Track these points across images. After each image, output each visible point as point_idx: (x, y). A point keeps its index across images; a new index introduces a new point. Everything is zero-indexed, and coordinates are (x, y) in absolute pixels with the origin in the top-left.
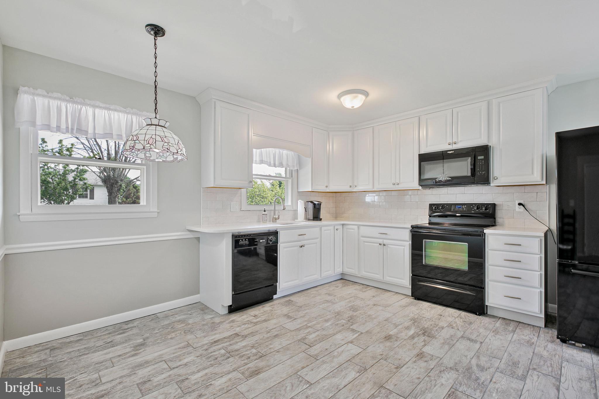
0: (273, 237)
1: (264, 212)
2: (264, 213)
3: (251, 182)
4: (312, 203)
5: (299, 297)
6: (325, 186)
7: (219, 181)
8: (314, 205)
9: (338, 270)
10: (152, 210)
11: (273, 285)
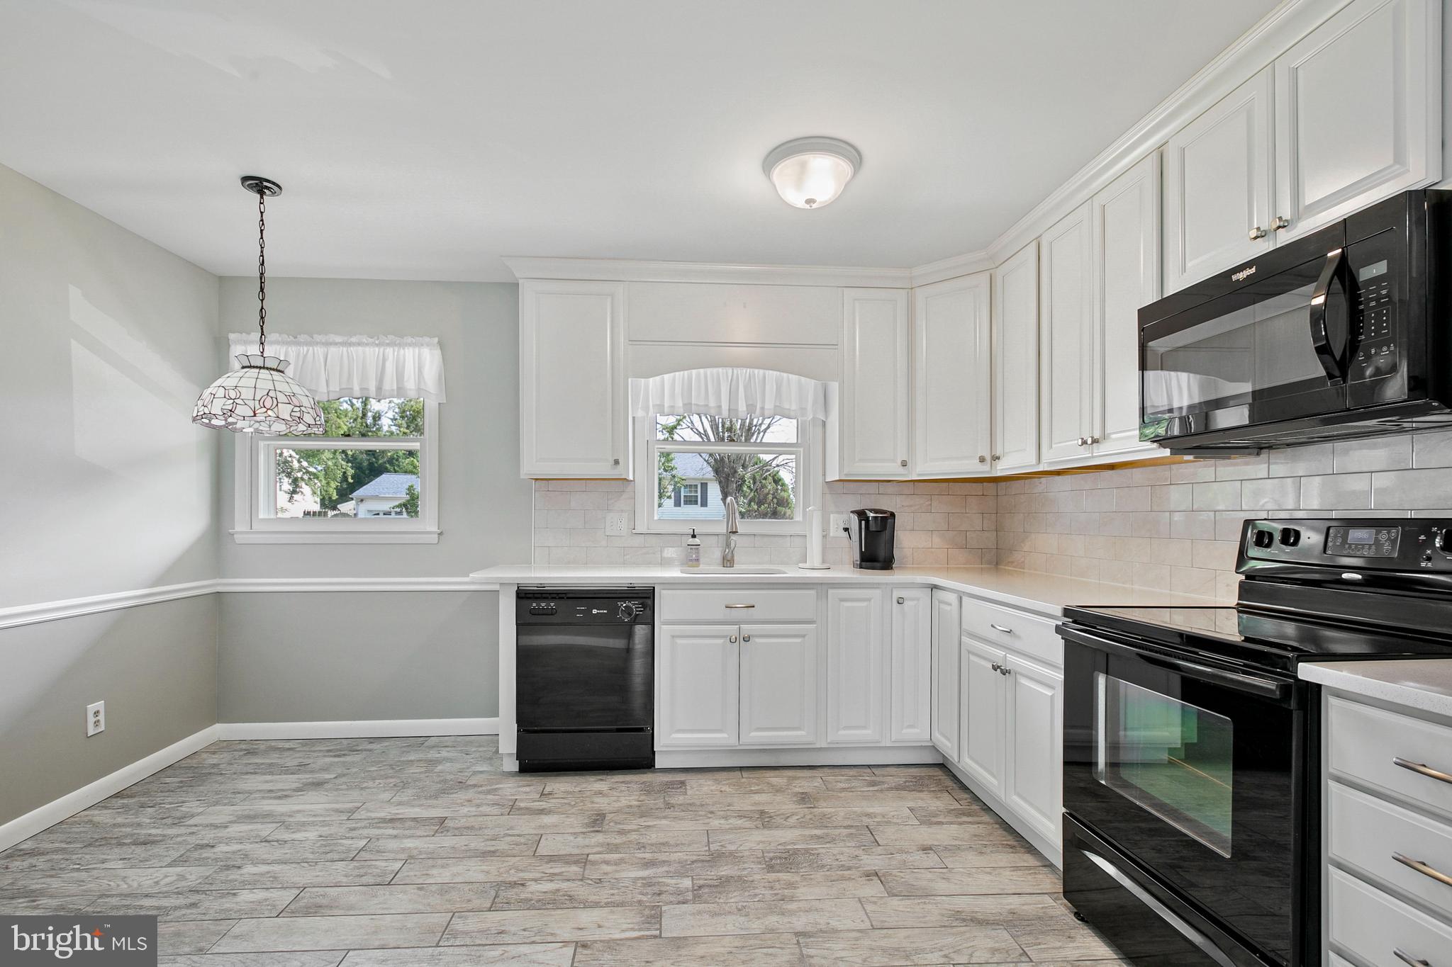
0: (634, 604)
1: (691, 539)
2: (691, 541)
3: (617, 462)
4: (861, 514)
5: (717, 781)
6: (900, 463)
7: (532, 465)
8: (863, 522)
9: (904, 731)
10: (429, 529)
11: (641, 730)
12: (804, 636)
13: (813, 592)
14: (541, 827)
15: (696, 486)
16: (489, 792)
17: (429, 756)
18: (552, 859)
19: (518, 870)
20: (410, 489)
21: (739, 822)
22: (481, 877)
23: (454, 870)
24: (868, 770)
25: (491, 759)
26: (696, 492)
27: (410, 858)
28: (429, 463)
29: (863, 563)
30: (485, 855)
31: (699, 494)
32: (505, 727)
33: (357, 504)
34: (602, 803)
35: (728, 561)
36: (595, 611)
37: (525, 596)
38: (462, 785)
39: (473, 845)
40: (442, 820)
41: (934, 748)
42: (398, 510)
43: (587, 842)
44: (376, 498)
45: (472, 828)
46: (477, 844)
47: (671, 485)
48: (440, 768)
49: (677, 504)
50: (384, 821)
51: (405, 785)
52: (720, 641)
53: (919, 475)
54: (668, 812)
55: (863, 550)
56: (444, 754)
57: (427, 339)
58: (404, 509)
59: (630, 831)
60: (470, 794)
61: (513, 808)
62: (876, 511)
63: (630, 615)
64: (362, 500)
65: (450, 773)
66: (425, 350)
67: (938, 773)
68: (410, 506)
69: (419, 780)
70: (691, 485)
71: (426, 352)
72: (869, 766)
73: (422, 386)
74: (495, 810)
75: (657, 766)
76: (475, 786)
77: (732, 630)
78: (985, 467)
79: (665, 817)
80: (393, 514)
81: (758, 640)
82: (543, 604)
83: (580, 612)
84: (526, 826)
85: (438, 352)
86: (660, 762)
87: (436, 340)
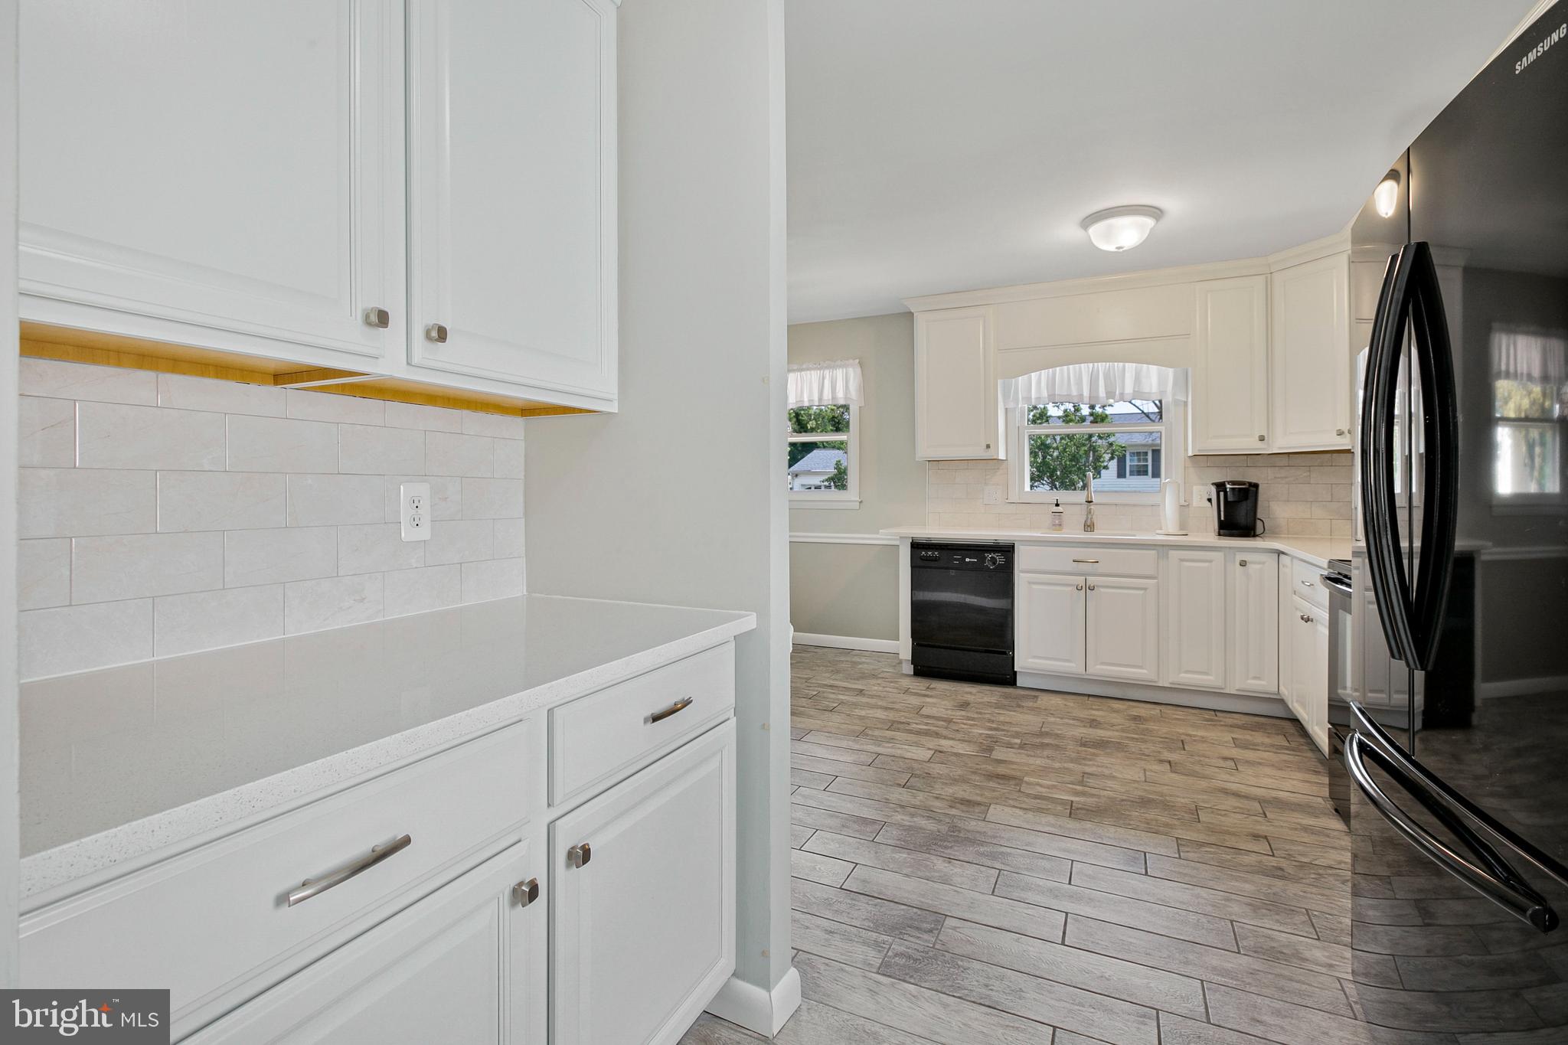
0: (998, 556)
3: (988, 446)
4: (1221, 487)
5: (1066, 700)
6: (1258, 439)
7: (925, 450)
8: (1222, 494)
9: (1249, 681)
10: (853, 499)
11: (1005, 653)
12: (1145, 589)
13: (1153, 552)
14: (924, 702)
15: (1146, 454)
16: (892, 682)
17: (854, 660)
18: (928, 717)
19: (906, 718)
20: (838, 464)
21: (1071, 722)
22: (884, 717)
23: (868, 712)
24: (1213, 713)
25: (895, 666)
26: (1146, 460)
27: (842, 703)
28: (853, 448)
29: (1221, 531)
30: (886, 709)
31: (1150, 463)
32: (903, 646)
33: (793, 478)
34: (970, 698)
35: (1089, 527)
36: (967, 560)
37: (916, 546)
38: (875, 676)
39: (879, 704)
40: (862, 691)
41: (1282, 701)
42: (826, 483)
43: (954, 713)
44: (809, 473)
45: (879, 696)
46: (884, 704)
47: (1108, 453)
48: (860, 666)
49: (1121, 474)
50: (826, 685)
51: (838, 672)
52: (1070, 589)
53: (1280, 448)
54: (1018, 709)
55: (1222, 519)
56: (864, 660)
57: (851, 361)
58: (832, 483)
59: (985, 713)
60: (879, 681)
61: (907, 691)
62: (1233, 483)
63: (994, 564)
64: (797, 476)
65: (867, 670)
66: (851, 369)
67: (1287, 725)
68: (839, 480)
69: (847, 670)
70: (1140, 452)
71: (851, 370)
72: (1215, 711)
73: (848, 396)
74: (895, 691)
75: (1019, 684)
76: (883, 678)
77: (1080, 580)
78: (1344, 440)
79: (1014, 711)
80: (823, 488)
81: (1102, 590)
82: (930, 553)
83: (956, 560)
84: (915, 701)
85: (859, 370)
86: (1020, 682)
87: (858, 361)
